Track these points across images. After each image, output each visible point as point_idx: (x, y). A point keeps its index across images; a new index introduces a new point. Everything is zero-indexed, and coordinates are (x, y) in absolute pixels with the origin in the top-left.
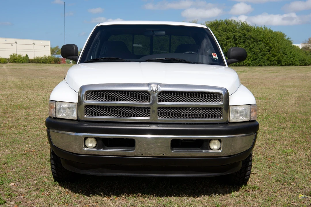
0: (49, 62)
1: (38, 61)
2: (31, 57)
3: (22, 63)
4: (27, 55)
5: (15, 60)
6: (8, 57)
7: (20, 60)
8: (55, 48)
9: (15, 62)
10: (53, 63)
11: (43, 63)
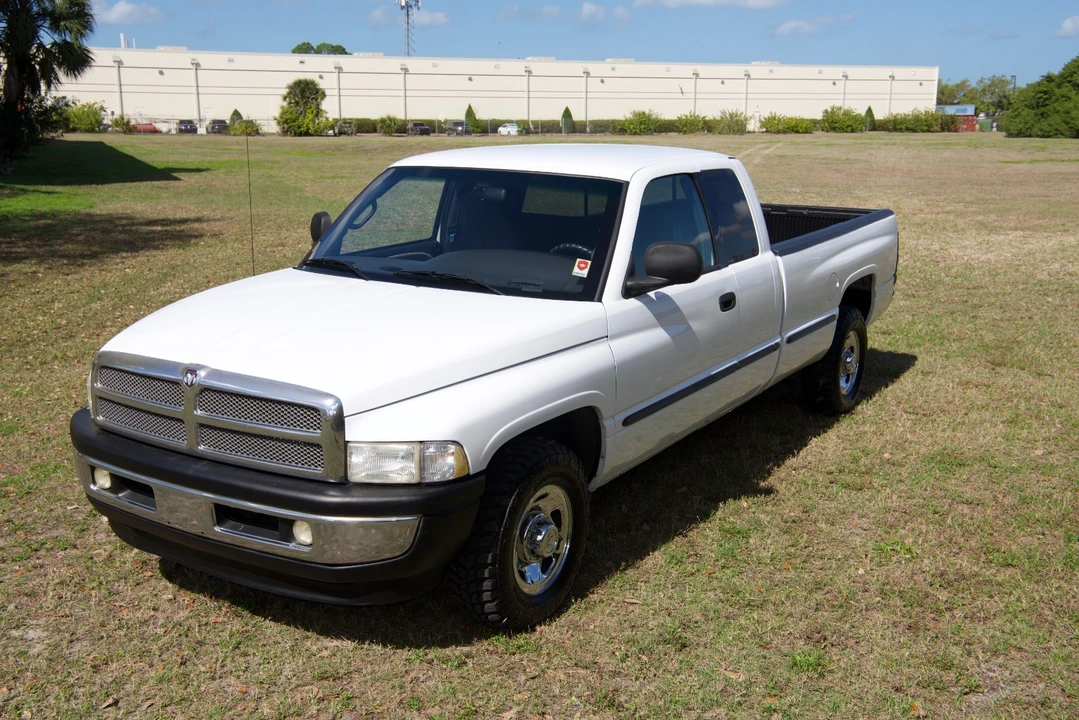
0: (925, 128)
1: (895, 125)
2: (879, 115)
3: (853, 131)
4: (869, 111)
5: (837, 123)
6: (819, 116)
7: (848, 123)
8: (957, 86)
9: (834, 129)
10: (936, 131)
11: (908, 130)
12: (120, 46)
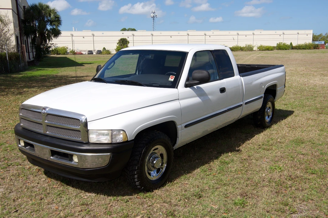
0: (309, 48)
1: (299, 47)
2: (294, 45)
3: (286, 49)
4: (291, 43)
5: (281, 47)
6: (275, 45)
7: (285, 47)
8: (319, 35)
9: (280, 49)
10: (312, 49)
11: (303, 49)
12: (73, 31)
